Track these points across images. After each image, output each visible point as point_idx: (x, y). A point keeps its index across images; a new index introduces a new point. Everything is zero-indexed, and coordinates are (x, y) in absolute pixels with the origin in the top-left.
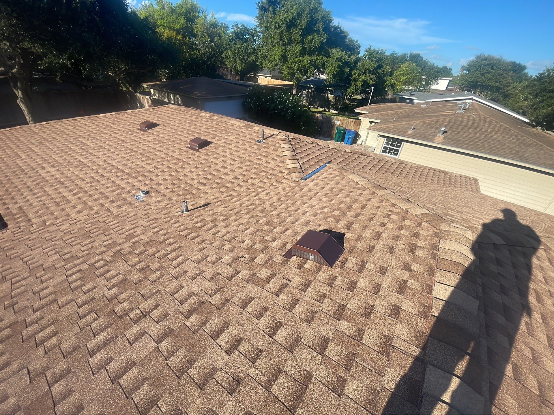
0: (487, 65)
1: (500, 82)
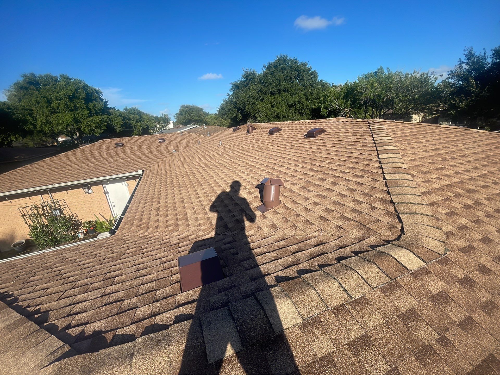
0: (189, 110)
1: (200, 117)
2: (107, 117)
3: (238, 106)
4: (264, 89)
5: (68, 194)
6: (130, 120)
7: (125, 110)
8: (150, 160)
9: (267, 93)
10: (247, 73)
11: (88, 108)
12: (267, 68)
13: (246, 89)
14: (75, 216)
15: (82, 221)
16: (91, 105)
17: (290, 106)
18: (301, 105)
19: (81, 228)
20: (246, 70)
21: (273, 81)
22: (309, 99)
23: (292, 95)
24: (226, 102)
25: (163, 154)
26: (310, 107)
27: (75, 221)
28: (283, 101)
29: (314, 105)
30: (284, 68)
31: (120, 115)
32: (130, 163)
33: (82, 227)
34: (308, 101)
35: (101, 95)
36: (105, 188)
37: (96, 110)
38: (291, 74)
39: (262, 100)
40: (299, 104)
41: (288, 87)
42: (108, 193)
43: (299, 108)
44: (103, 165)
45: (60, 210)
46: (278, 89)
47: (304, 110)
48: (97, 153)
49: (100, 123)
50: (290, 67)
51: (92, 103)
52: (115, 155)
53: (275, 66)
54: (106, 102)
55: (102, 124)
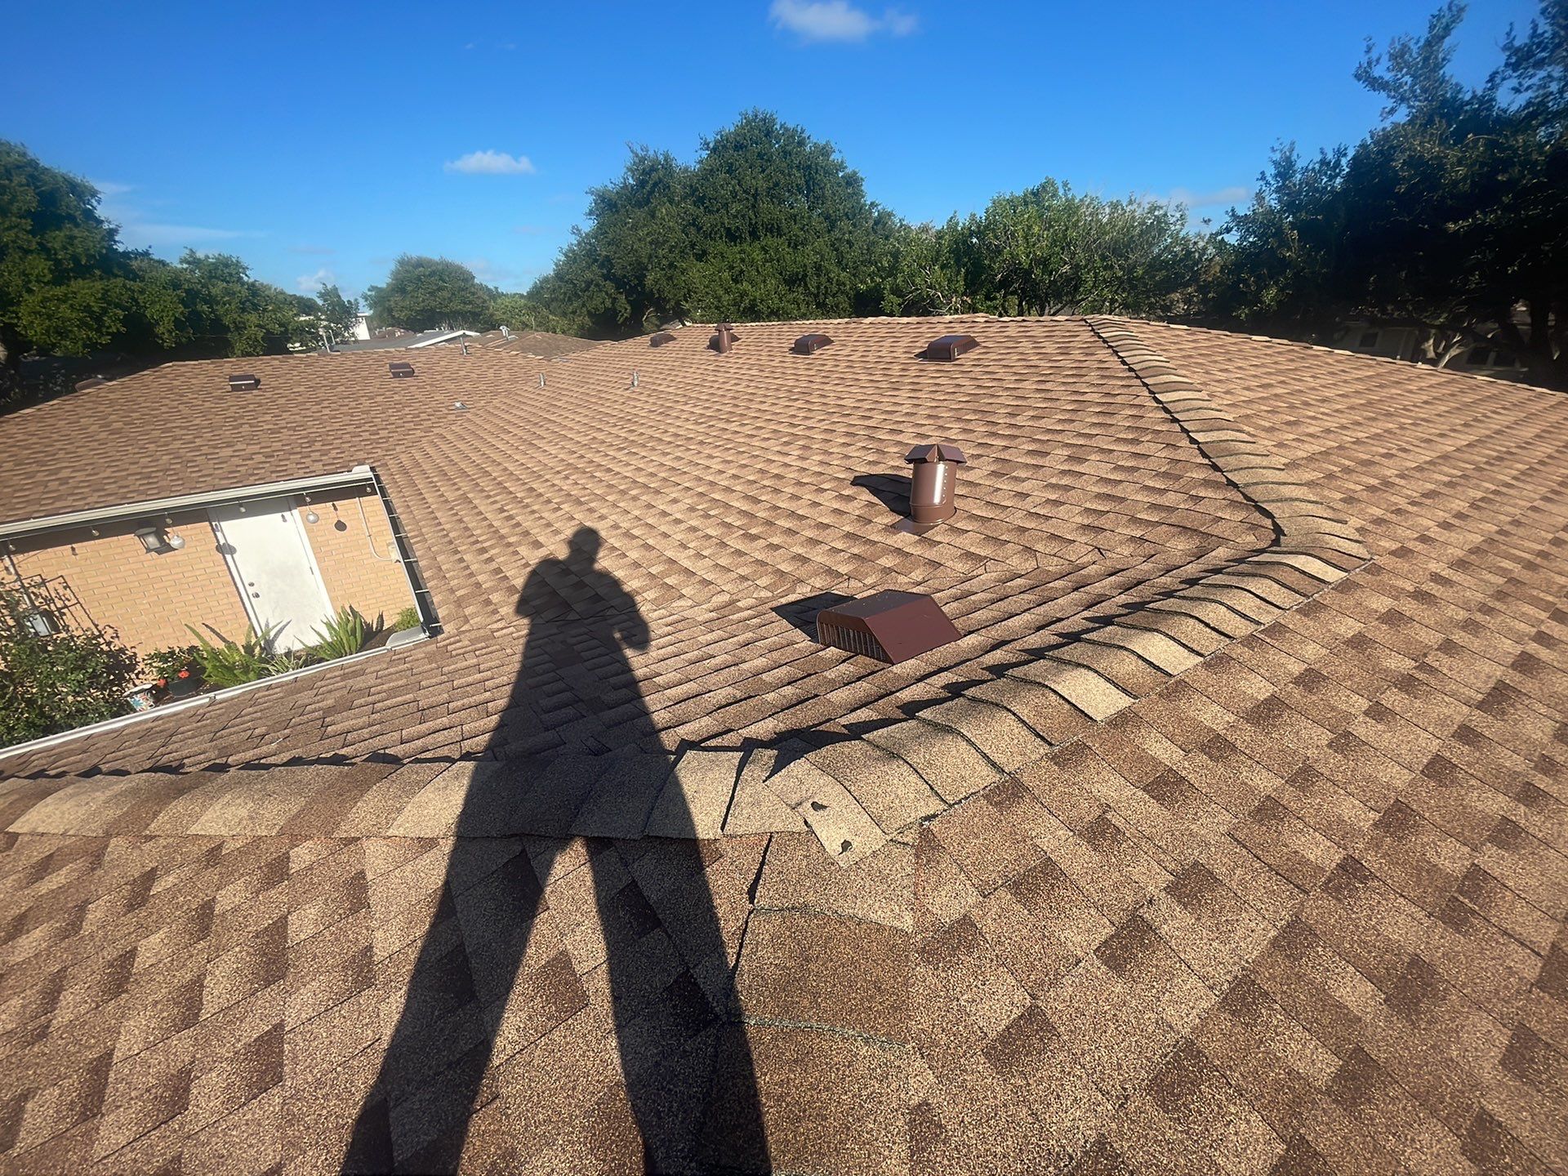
0: (430, 275)
1: (470, 302)
2: (124, 286)
3: (617, 271)
4: (707, 221)
5: (75, 555)
6: (210, 300)
7: (189, 263)
8: (383, 433)
9: (716, 233)
10: (642, 160)
11: (44, 248)
12: (714, 150)
13: (640, 213)
14: (108, 638)
15: (135, 654)
16: (56, 238)
17: (793, 281)
18: (823, 279)
19: (133, 676)
20: (639, 152)
21: (734, 194)
22: (844, 261)
23: (794, 245)
24: (572, 257)
25: (423, 416)
26: (851, 289)
27: (110, 654)
28: (768, 264)
29: (863, 282)
30: (765, 154)
31: (175, 284)
32: (312, 442)
33: (137, 675)
34: (844, 269)
35: (95, 204)
36: (219, 534)
37: (75, 259)
38: (790, 176)
39: (701, 256)
40: (818, 276)
41: (781, 220)
42: (232, 550)
43: (818, 288)
44: (205, 450)
45: (48, 614)
46: (751, 224)
47: (834, 296)
48: (164, 409)
49: (95, 309)
50: (786, 153)
51: (60, 229)
52: (242, 417)
53: (739, 147)
54: (112, 233)
55: (105, 311)
